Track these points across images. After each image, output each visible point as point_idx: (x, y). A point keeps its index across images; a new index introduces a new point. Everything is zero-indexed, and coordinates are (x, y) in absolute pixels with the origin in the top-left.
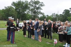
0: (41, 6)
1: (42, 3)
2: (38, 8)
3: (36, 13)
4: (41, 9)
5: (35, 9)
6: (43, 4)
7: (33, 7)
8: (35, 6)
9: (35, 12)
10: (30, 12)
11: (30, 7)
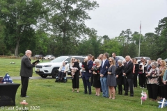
0: (86, 6)
2: (77, 14)
3: (71, 29)
4: (86, 17)
5: (66, 15)
6: (91, 1)
7: (59, 11)
8: (67, 8)
9: (65, 28)
10: (51, 27)
11: (48, 10)
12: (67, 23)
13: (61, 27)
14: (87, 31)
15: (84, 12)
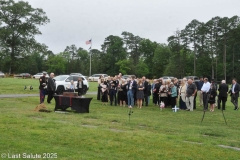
0: (36, 21)
1: (41, 11)
2: (26, 28)
6: (42, 16)
8: (15, 21)
9: (14, 43)
12: (15, 38)
13: (9, 41)
14: (38, 46)
15: (34, 27)
